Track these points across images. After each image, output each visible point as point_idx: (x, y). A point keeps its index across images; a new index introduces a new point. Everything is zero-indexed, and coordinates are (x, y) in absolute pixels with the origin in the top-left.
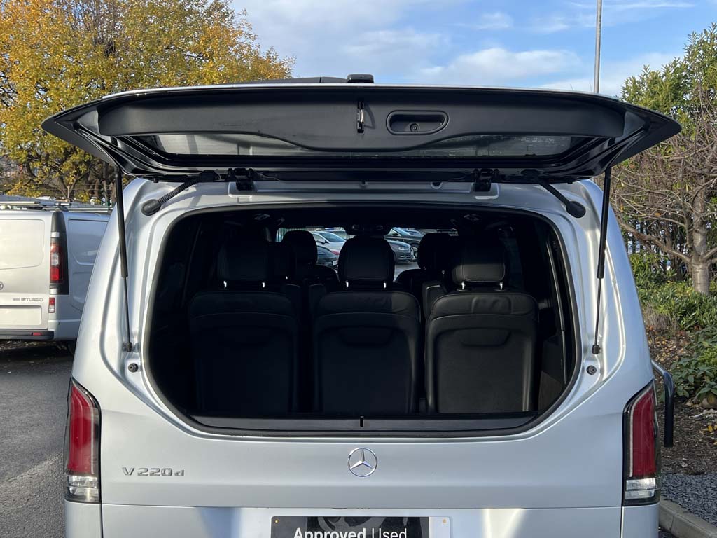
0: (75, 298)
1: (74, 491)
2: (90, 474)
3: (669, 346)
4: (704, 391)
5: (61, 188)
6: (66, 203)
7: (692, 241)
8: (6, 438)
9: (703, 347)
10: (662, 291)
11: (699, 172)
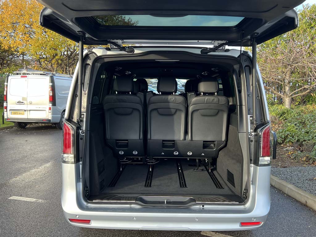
0: (58, 107)
1: (65, 160)
2: (71, 154)
3: (275, 127)
4: (288, 140)
5: (52, 69)
6: (54, 73)
7: (285, 89)
8: (35, 155)
9: (288, 126)
10: (273, 107)
11: (288, 63)
